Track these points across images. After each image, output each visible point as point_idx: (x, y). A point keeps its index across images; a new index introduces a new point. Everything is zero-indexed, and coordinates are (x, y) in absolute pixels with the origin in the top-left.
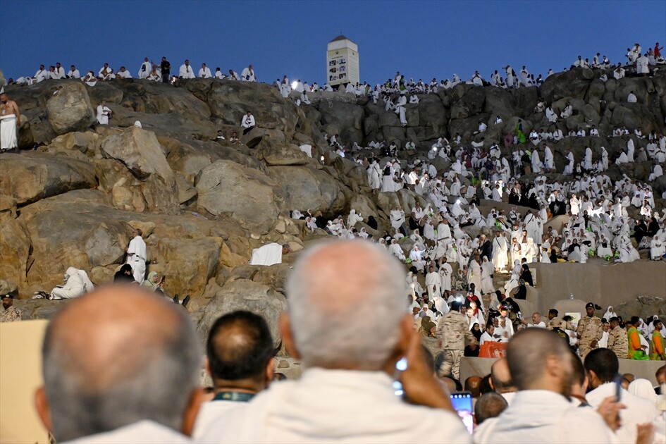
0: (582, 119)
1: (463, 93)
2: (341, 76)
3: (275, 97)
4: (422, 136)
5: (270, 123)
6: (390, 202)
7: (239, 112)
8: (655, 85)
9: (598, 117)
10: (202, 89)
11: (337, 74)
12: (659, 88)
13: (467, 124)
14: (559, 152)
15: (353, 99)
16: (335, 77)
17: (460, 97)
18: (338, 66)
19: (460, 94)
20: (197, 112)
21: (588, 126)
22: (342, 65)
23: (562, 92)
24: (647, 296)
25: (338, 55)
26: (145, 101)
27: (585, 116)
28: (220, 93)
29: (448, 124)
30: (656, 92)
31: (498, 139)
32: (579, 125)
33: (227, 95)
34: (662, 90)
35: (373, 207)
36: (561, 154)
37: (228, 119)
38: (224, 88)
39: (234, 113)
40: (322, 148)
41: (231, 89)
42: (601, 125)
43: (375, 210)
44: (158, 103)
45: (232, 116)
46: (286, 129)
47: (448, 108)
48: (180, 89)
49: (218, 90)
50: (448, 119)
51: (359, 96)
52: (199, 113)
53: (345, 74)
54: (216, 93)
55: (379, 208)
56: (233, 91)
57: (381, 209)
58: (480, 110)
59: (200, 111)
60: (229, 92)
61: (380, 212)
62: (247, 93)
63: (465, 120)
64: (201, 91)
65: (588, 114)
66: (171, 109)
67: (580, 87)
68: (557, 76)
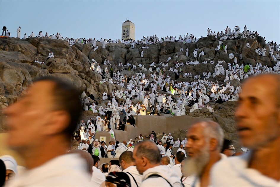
0: (207, 56)
1: (165, 45)
2: (127, 36)
3: (66, 46)
4: (148, 61)
5: (61, 56)
6: (103, 89)
7: (48, 51)
8: (239, 43)
9: (214, 56)
10: (35, 42)
11: (125, 36)
12: (241, 44)
13: (166, 57)
14: (194, 70)
15: (124, 46)
16: (125, 37)
17: (164, 46)
18: (126, 32)
19: (164, 45)
20: (30, 51)
21: (209, 59)
22: (128, 32)
23: (202, 45)
24: (183, 130)
25: (126, 28)
26: (9, 46)
27: (209, 55)
28: (42, 43)
29: (159, 57)
30: (239, 46)
31: (173, 64)
32: (206, 59)
33: (45, 45)
34: (242, 45)
35: (97, 90)
36: (195, 70)
37: (44, 54)
38: (44, 42)
39: (46, 52)
40: (86, 66)
41: (47, 42)
42: (214, 59)
43: (97, 92)
44: (14, 47)
45: (45, 53)
46: (68, 58)
47: (160, 50)
48: (27, 42)
49: (41, 42)
50: (159, 55)
51: (126, 45)
52: (31, 51)
53: (128, 36)
54: (41, 44)
55: (99, 91)
56: (48, 43)
57: (100, 92)
58: (172, 52)
59: (32, 51)
60: (46, 44)
61: (99, 92)
62: (54, 44)
63: (165, 56)
64: (35, 43)
65: (210, 55)
66: (20, 50)
67: (210, 44)
68: (202, 39)
